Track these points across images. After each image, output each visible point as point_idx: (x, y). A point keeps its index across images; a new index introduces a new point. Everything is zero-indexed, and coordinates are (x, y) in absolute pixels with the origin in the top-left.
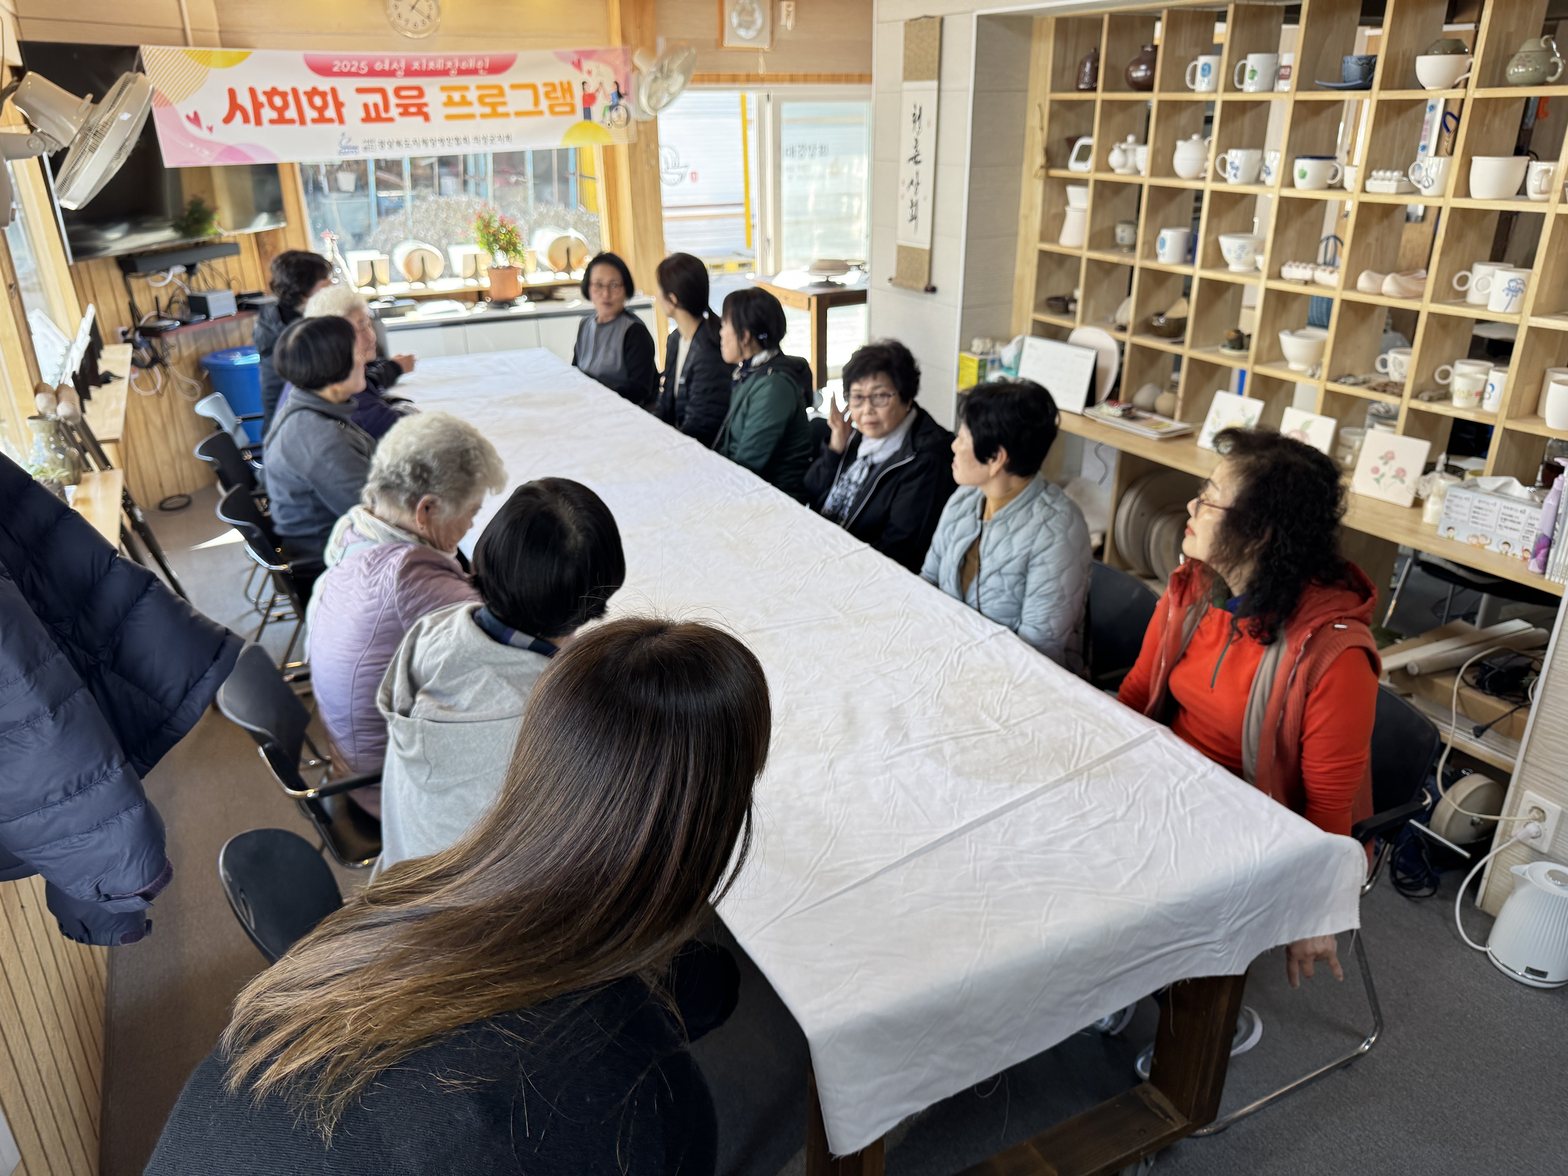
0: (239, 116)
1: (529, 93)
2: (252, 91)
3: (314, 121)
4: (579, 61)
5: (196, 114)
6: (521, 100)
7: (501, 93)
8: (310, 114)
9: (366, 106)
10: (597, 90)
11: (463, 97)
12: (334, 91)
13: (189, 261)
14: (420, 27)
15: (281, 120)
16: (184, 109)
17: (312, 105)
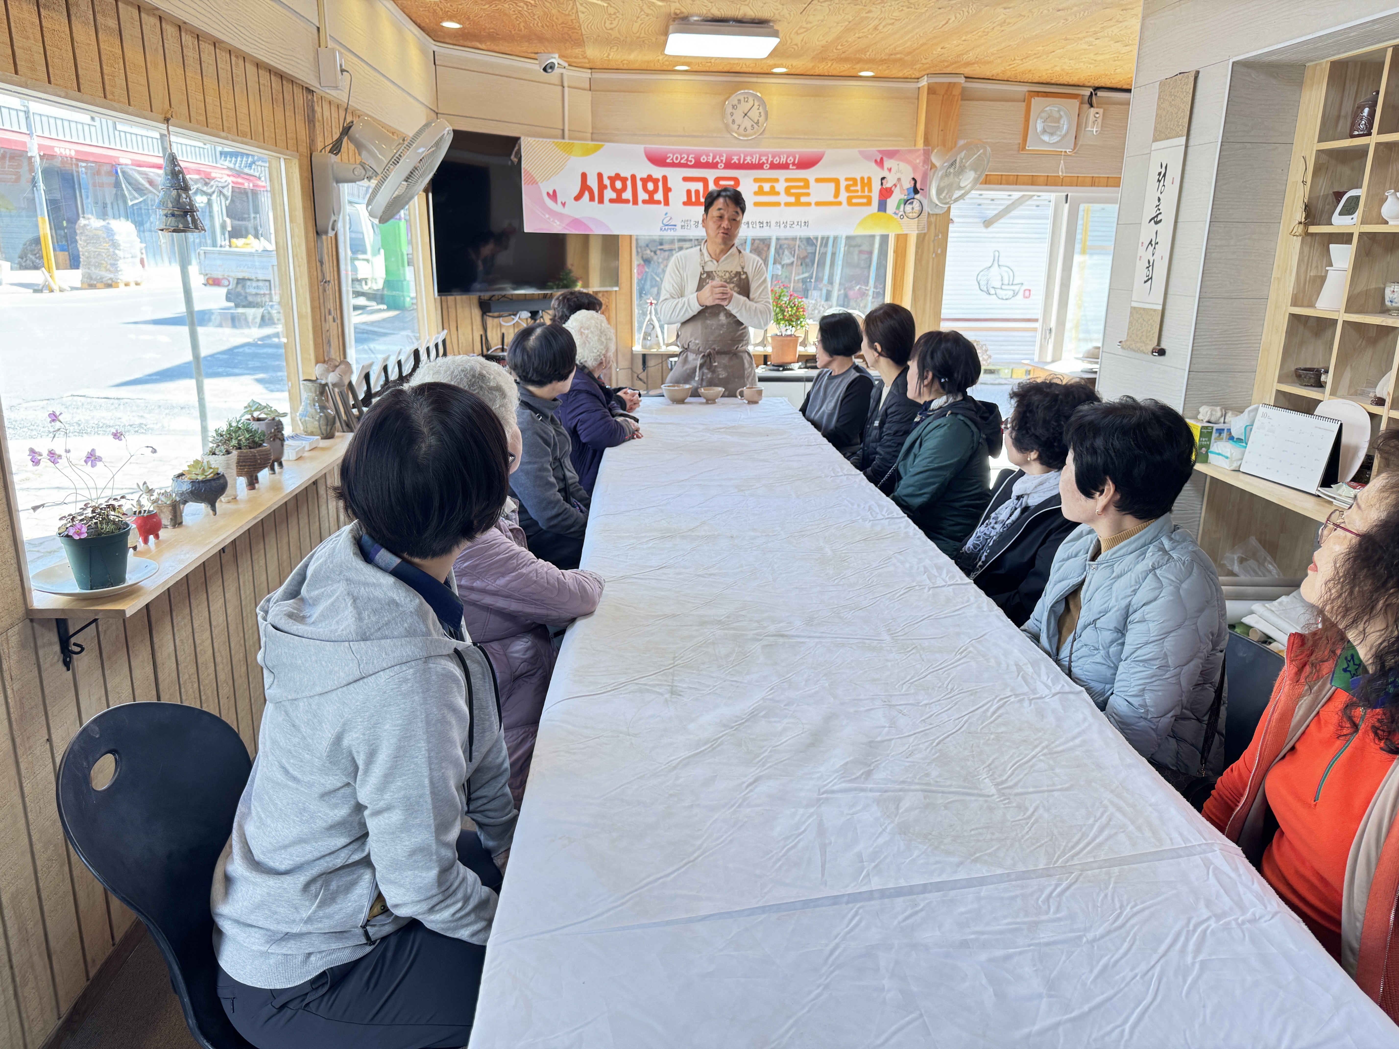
0: (587, 195)
1: (832, 186)
2: (600, 176)
3: (644, 202)
4: (882, 159)
5: (554, 191)
6: (823, 192)
7: (807, 184)
8: (642, 196)
9: (689, 192)
10: (895, 185)
11: (772, 188)
12: (665, 178)
13: (535, 309)
14: (749, 131)
15: (619, 200)
16: (546, 187)
17: (645, 188)
